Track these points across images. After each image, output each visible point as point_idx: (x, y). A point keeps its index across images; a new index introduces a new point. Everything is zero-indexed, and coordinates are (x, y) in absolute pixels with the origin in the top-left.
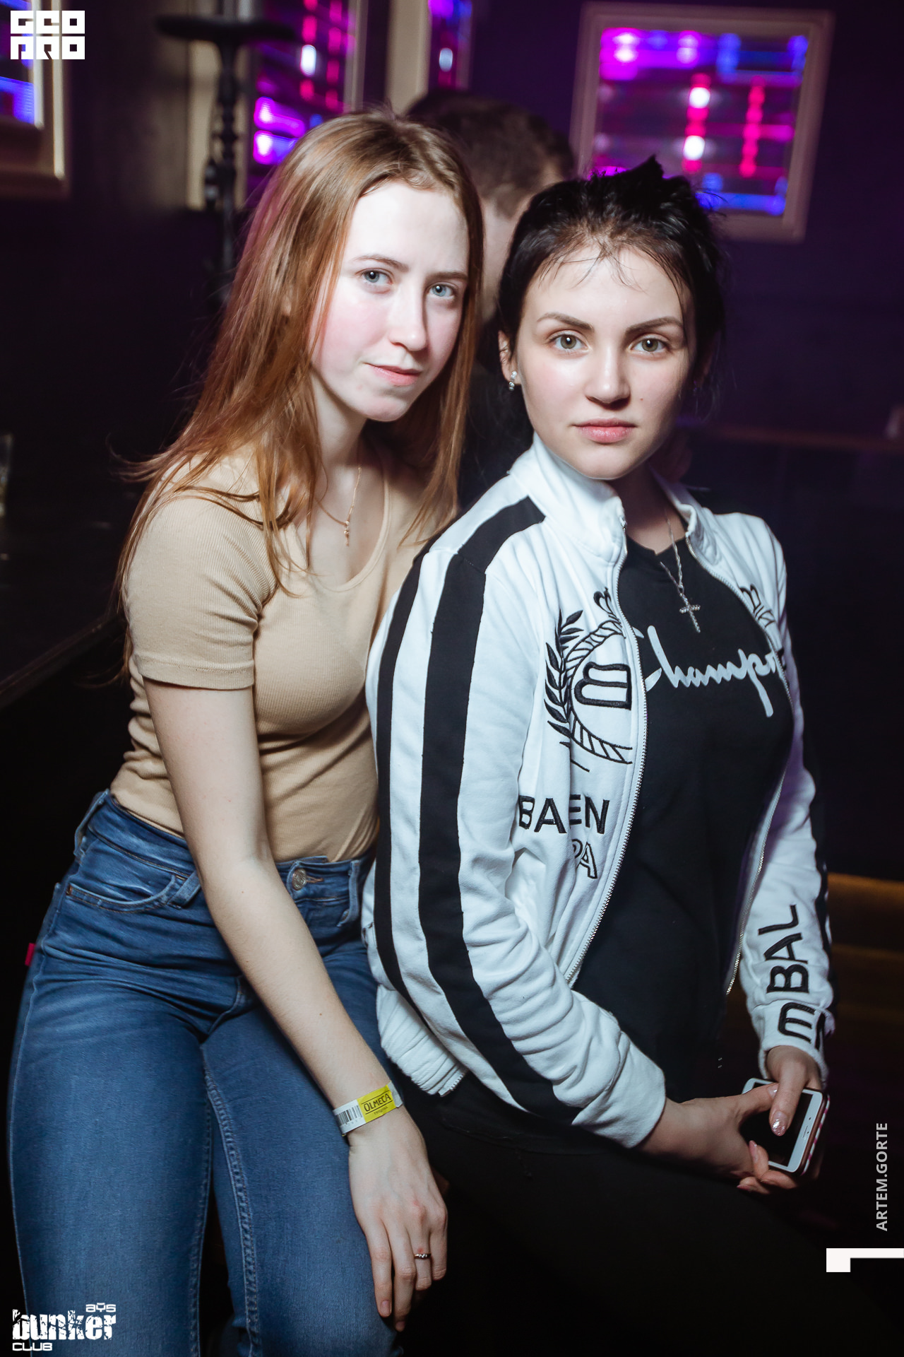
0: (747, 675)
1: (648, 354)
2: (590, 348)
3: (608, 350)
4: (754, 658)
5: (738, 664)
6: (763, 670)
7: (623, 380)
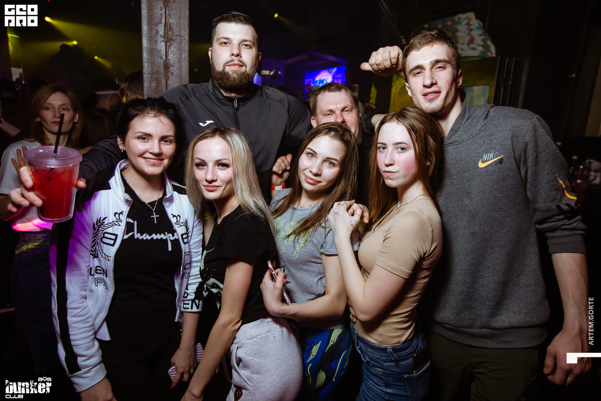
0: (167, 238)
1: (166, 143)
2: (150, 141)
3: (156, 141)
4: (170, 235)
5: (165, 235)
6: (172, 238)
7: (160, 149)
